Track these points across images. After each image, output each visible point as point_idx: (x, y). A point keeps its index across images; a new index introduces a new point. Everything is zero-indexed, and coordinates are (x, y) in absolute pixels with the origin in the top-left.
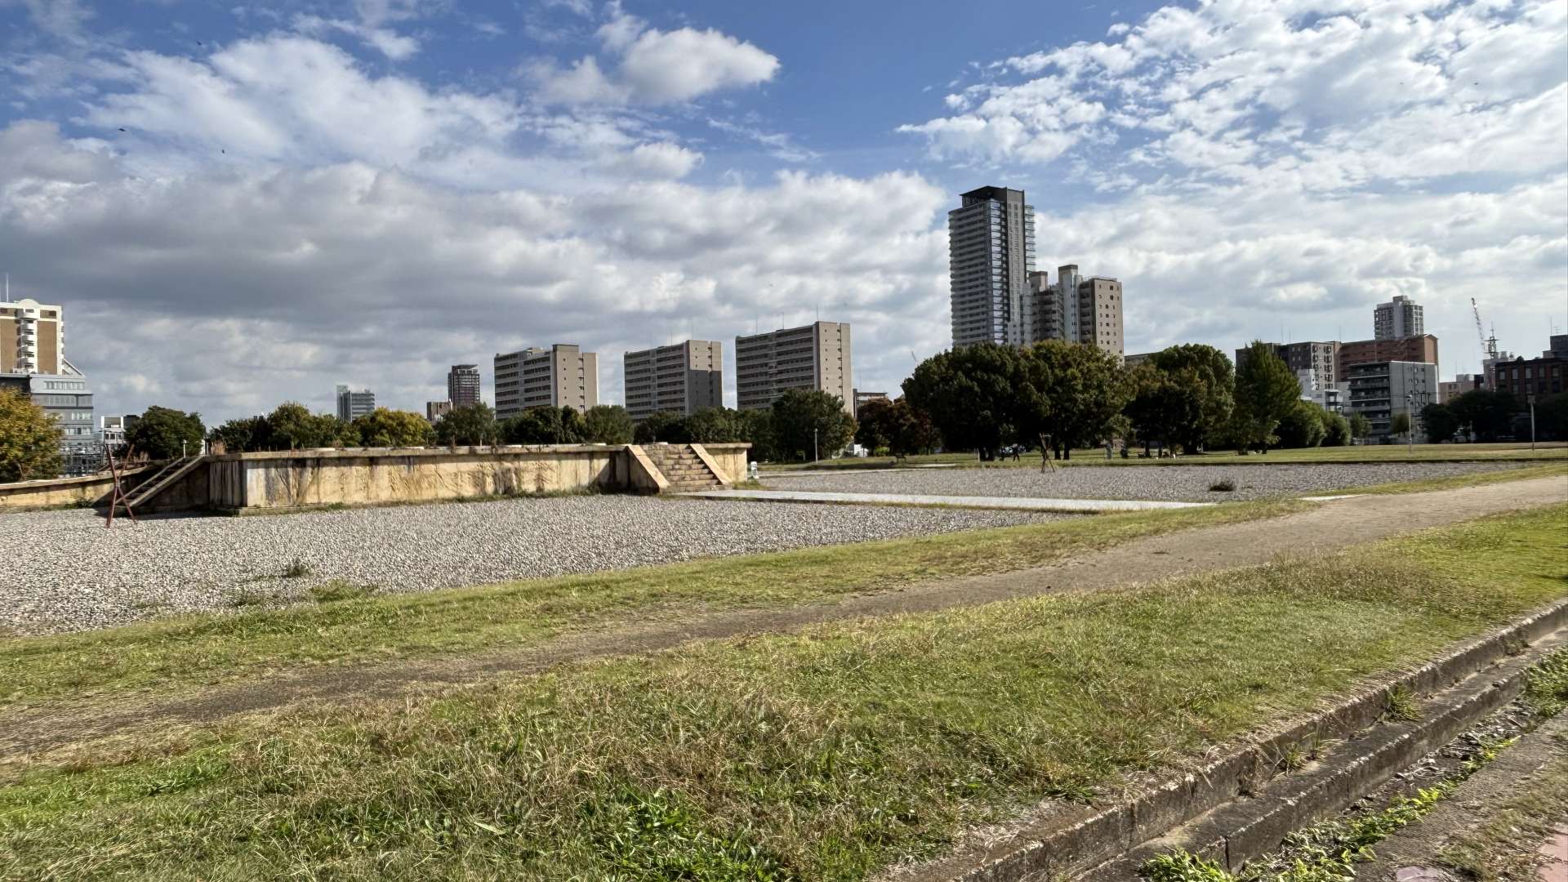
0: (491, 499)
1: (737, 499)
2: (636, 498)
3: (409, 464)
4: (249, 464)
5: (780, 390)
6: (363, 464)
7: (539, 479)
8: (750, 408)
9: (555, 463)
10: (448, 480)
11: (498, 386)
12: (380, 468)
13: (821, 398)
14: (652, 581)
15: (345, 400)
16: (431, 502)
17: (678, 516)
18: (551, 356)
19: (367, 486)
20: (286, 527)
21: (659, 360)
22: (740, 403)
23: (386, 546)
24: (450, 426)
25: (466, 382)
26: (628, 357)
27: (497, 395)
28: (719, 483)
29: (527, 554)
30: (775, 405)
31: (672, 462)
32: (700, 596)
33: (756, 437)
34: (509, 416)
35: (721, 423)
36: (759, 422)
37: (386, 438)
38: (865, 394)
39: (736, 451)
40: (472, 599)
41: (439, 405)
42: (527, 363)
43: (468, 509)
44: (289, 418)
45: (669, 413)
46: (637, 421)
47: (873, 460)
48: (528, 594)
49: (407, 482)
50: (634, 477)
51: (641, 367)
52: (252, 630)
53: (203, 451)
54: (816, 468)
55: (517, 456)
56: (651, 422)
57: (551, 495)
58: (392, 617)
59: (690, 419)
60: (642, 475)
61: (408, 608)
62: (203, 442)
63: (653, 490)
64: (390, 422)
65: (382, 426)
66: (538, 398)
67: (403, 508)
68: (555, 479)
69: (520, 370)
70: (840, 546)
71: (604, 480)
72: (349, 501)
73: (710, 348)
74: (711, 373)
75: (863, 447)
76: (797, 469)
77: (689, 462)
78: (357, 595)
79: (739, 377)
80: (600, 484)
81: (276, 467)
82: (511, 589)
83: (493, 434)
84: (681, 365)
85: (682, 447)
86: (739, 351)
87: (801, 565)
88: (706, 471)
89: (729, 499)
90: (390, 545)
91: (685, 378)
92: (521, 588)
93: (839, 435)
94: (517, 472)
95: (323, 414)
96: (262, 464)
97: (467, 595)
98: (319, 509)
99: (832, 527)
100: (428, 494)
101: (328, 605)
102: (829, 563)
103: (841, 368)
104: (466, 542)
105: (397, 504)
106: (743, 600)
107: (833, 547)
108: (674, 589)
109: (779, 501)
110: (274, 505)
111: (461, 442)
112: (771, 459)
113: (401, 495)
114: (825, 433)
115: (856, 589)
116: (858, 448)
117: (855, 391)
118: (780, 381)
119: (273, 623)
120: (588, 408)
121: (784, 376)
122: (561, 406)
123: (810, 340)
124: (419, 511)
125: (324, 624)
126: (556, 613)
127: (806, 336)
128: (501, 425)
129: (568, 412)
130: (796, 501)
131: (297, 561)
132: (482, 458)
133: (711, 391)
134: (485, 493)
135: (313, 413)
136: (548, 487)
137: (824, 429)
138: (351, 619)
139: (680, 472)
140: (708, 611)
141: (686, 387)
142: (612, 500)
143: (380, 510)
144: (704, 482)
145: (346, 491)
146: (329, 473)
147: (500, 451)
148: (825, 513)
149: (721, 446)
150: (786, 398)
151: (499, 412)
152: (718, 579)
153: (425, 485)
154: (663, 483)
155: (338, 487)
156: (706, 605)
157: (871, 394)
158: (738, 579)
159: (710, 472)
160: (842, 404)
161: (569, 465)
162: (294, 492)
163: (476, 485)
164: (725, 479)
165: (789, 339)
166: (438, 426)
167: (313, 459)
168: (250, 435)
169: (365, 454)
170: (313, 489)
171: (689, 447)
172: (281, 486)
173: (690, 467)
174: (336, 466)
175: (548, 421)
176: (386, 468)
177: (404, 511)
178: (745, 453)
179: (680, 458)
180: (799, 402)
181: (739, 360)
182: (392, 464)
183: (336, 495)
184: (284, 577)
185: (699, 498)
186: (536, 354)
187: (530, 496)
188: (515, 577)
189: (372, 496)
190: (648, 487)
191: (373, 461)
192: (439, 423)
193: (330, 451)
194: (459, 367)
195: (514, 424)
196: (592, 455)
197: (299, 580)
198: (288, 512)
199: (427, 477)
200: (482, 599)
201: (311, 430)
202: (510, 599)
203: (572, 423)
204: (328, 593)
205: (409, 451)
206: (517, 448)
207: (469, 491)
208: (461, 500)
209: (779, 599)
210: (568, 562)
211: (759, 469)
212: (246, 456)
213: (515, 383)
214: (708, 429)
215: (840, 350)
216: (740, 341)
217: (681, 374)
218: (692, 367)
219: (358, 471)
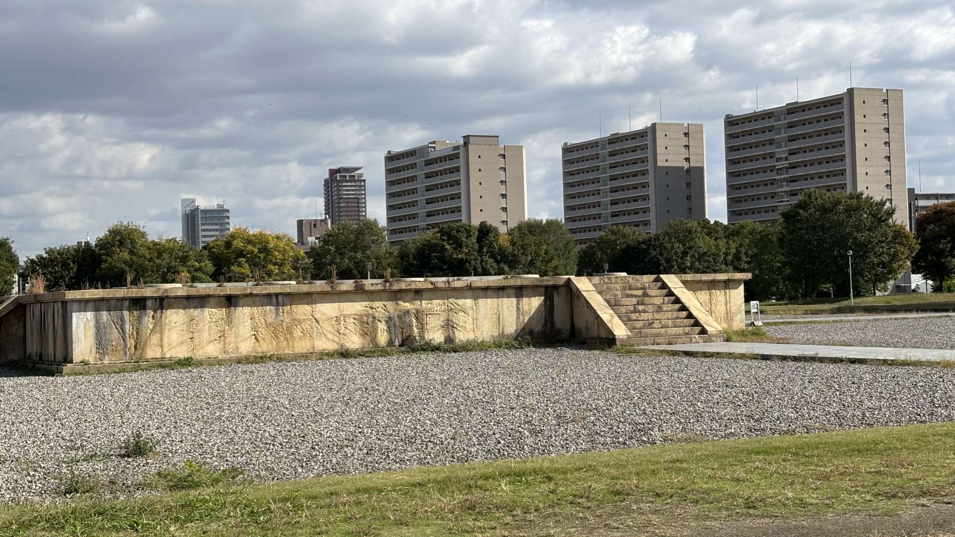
0: (383, 353)
1: (730, 355)
2: (582, 353)
3: (278, 305)
4: (75, 306)
5: (794, 194)
6: (219, 306)
7: (449, 325)
8: (748, 221)
9: (468, 302)
10: (326, 326)
11: (390, 196)
12: (239, 310)
13: (858, 203)
14: (614, 472)
15: (192, 218)
16: (305, 357)
17: (645, 380)
18: (462, 151)
19: (223, 336)
20: (122, 390)
21: (612, 154)
22: (732, 214)
23: (251, 417)
24: (328, 251)
25: (348, 191)
26: (568, 150)
27: (390, 208)
28: (703, 331)
29: (437, 430)
30: (785, 215)
31: (634, 301)
32: (683, 495)
33: (756, 262)
34: (405, 237)
35: (703, 243)
36: (762, 242)
37: (246, 270)
38: (927, 197)
39: (727, 284)
40: (366, 490)
41: (314, 224)
42: (428, 163)
43: (354, 366)
44: (121, 243)
45: (627, 230)
46: (581, 242)
47: (941, 298)
48: (443, 485)
49: (275, 331)
50: (580, 323)
51: (586, 165)
52: (88, 526)
53: (15, 289)
54: (852, 310)
55: (418, 293)
56: (602, 243)
57: (466, 348)
58: (264, 513)
59: (657, 238)
60: (591, 319)
61: (285, 500)
62: (16, 276)
63: (607, 341)
64: (250, 247)
65: (240, 254)
66: (444, 212)
67: (270, 364)
68: (469, 326)
69: (420, 173)
70: (894, 428)
71: (538, 328)
72: (200, 355)
73: (686, 134)
74: (688, 171)
75: (926, 278)
76: (822, 312)
77: (658, 301)
78: (216, 481)
79: (730, 175)
80: (531, 333)
81: (109, 310)
82: (418, 478)
83: (384, 262)
84: (644, 160)
85: (647, 279)
86: (729, 137)
87: (836, 455)
88: (684, 313)
89: (718, 355)
90: (255, 415)
91: (650, 179)
92: (432, 476)
93: (886, 258)
94: (419, 315)
95: (165, 237)
96: (90, 305)
97: (360, 485)
98: (163, 366)
99: (879, 399)
100: (301, 346)
101: (180, 495)
102: (880, 453)
103: (888, 158)
104: (353, 414)
105: (261, 359)
106: (750, 505)
107: (884, 430)
108: (645, 485)
109: (796, 359)
110: (106, 361)
111: (344, 275)
112: (781, 297)
113: (267, 347)
114: (865, 256)
115: (924, 494)
116: (917, 280)
117: (911, 191)
118: (793, 180)
119: (113, 518)
120: (513, 224)
121: (799, 172)
122: (476, 222)
123: (840, 116)
124: (291, 369)
125: (177, 519)
126: (480, 513)
127: (833, 111)
128: (396, 250)
129: (485, 231)
130: (822, 360)
131: (139, 436)
132: (371, 295)
133: (689, 198)
134: (376, 345)
135: (152, 237)
136: (461, 336)
137: (863, 250)
138: (210, 515)
139: (644, 316)
140: (697, 518)
141: (651, 191)
142: (547, 355)
143: (241, 368)
144: (680, 330)
145: (196, 341)
146: (175, 317)
147: (396, 287)
148: (868, 377)
149: (705, 277)
150: (802, 205)
151: (393, 232)
152: (709, 472)
153: (297, 333)
154: (620, 330)
155: (187, 336)
156: (694, 509)
157: (936, 196)
158: (740, 473)
159: (690, 316)
160: (891, 213)
161: (488, 305)
162: (131, 343)
163: (364, 334)
164: (713, 326)
165: (806, 116)
166: (312, 253)
167: (155, 299)
168: (74, 267)
169: (221, 292)
170: (155, 339)
171: (658, 280)
172: (115, 334)
173: (659, 309)
174: (184, 308)
175: (458, 245)
176: (247, 310)
177: (270, 369)
178: (742, 287)
179: (645, 295)
180: (824, 210)
181: (730, 149)
182: (253, 305)
183: (184, 347)
184: (123, 456)
185: (674, 353)
186: (440, 150)
187: (436, 349)
188: (420, 462)
189: (230, 348)
190: (600, 338)
191: (230, 301)
192: (313, 249)
193: (176, 288)
194: (338, 171)
195: (412, 248)
196: (520, 292)
197: (141, 461)
198: (123, 370)
199: (300, 322)
200: (380, 491)
201: (151, 260)
202: (417, 491)
203: (490, 245)
204: (180, 480)
205: (277, 287)
206: (418, 282)
207: (355, 342)
208: (345, 354)
209: (803, 504)
210: (491, 442)
211: (762, 312)
212: (71, 295)
213: (413, 191)
214: (685, 253)
215: (887, 130)
216: (731, 122)
217: (644, 173)
218: (661, 163)
219: (211, 315)
